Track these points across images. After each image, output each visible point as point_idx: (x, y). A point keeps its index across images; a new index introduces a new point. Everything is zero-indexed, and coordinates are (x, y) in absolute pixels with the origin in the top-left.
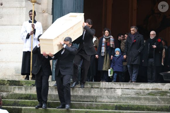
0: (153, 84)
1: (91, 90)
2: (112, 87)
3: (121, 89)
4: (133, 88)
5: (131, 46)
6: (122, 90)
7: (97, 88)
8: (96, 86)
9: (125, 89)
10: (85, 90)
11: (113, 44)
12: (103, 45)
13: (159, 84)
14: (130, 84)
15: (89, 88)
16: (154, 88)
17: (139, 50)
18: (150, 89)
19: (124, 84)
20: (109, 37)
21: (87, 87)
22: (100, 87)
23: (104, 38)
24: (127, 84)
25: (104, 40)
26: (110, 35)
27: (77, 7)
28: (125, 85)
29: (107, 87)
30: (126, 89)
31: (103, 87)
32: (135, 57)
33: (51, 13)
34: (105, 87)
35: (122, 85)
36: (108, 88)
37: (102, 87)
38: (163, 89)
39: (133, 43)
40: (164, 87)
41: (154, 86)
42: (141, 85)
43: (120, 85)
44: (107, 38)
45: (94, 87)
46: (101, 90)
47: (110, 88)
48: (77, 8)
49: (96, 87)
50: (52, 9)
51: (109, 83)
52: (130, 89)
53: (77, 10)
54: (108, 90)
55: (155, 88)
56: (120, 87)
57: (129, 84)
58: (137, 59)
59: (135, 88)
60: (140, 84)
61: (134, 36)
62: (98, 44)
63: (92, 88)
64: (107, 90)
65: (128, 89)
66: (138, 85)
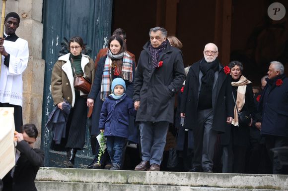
0: (261, 176)
1: (124, 188)
2: (171, 183)
3: (191, 186)
4: (218, 185)
5: (150, 76)
6: (193, 190)
7: (139, 183)
8: (136, 179)
9: (199, 186)
10: (112, 187)
11: (129, 73)
12: (106, 74)
13: (275, 176)
14: (211, 175)
15: (120, 183)
16: (262, 185)
17: (170, 87)
18: (254, 186)
19: (198, 175)
20: (121, 55)
21: (116, 181)
22: (145, 182)
23: (110, 57)
24: (204, 176)
25: (108, 62)
26: (123, 51)
27: (98, 6)
28: (199, 178)
29: (160, 181)
30: (202, 186)
31: (152, 183)
32: (163, 104)
33: (40, 19)
34: (156, 182)
35: (193, 178)
36: (163, 185)
37: (148, 182)
38: (282, 186)
39: (157, 69)
40: (285, 183)
41: (263, 181)
42: (234, 178)
43: (189, 178)
44: (115, 56)
45: (132, 181)
46: (146, 187)
47: (166, 184)
48: (99, 10)
49: (137, 181)
50: (42, 10)
51: (164, 173)
52: (210, 187)
53: (98, 13)
54: (163, 187)
55: (266, 185)
56: (190, 183)
57: (209, 176)
58: (165, 108)
59: (221, 185)
60: (234, 176)
61: (160, 52)
62: (93, 72)
63: (127, 183)
64: (159, 187)
65: (206, 186)
66: (228, 177)
